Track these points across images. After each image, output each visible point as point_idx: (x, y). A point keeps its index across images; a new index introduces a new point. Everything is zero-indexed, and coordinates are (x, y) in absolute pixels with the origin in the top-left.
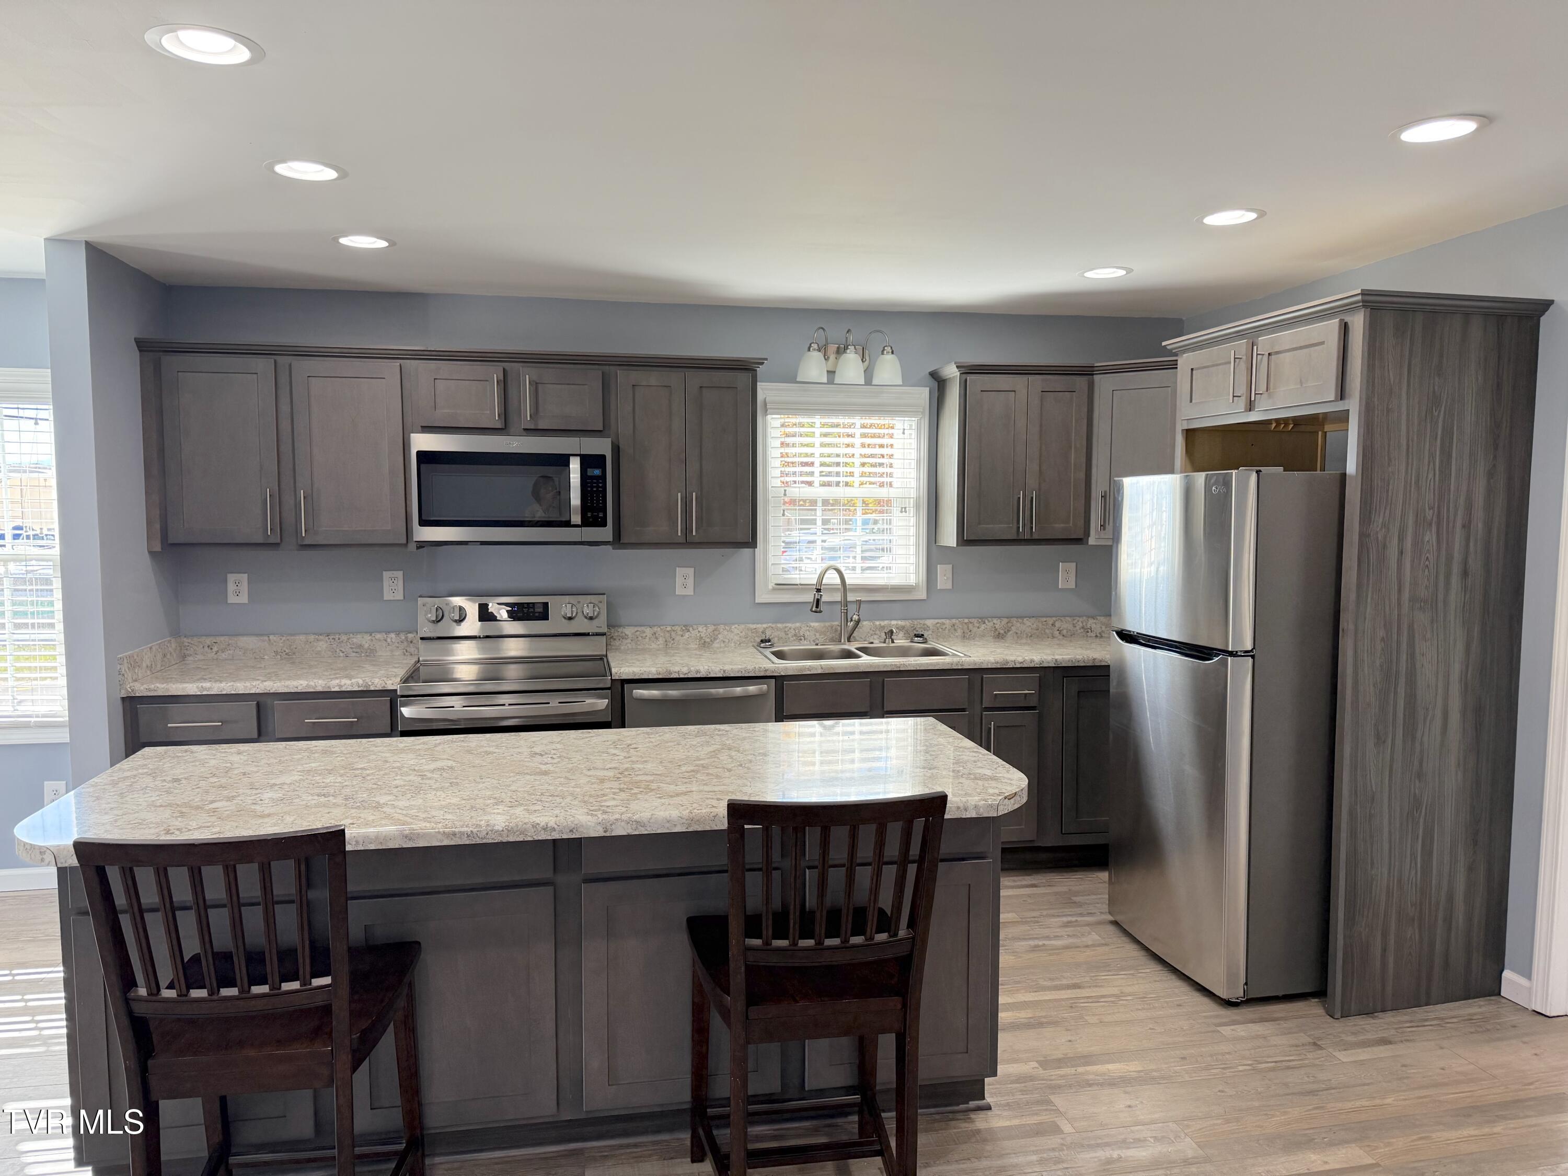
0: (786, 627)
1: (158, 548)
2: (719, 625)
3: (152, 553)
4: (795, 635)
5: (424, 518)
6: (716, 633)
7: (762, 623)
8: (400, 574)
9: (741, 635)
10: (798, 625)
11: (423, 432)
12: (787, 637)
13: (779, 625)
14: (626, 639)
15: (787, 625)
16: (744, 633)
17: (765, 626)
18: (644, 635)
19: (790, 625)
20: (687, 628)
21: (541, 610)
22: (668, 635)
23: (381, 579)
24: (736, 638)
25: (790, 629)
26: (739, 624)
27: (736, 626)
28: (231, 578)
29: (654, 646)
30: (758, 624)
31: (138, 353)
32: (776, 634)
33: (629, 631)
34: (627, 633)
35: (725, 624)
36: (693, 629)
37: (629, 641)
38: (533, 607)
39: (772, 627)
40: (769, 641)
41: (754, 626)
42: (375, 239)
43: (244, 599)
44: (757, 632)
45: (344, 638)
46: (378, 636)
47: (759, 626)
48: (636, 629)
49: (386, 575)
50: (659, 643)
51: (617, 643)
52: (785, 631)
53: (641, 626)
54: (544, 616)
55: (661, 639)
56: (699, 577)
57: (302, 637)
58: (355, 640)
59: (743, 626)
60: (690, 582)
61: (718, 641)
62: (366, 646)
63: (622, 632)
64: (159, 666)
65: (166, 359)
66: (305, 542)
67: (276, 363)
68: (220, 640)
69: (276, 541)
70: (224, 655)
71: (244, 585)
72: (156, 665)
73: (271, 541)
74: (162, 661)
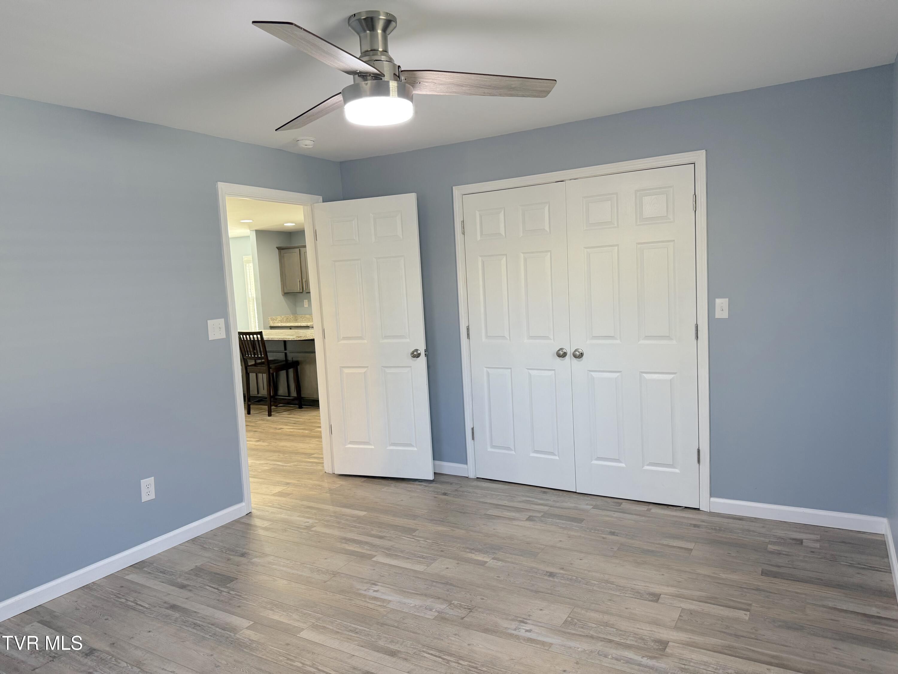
1: (283, 294)
3: (283, 295)
31: (278, 250)
64: (285, 321)
65: (282, 251)
66: (307, 292)
67: (300, 250)
68: (303, 315)
69: (302, 291)
70: (304, 319)
71: (307, 302)
72: (283, 320)
73: (300, 291)
74: (286, 320)
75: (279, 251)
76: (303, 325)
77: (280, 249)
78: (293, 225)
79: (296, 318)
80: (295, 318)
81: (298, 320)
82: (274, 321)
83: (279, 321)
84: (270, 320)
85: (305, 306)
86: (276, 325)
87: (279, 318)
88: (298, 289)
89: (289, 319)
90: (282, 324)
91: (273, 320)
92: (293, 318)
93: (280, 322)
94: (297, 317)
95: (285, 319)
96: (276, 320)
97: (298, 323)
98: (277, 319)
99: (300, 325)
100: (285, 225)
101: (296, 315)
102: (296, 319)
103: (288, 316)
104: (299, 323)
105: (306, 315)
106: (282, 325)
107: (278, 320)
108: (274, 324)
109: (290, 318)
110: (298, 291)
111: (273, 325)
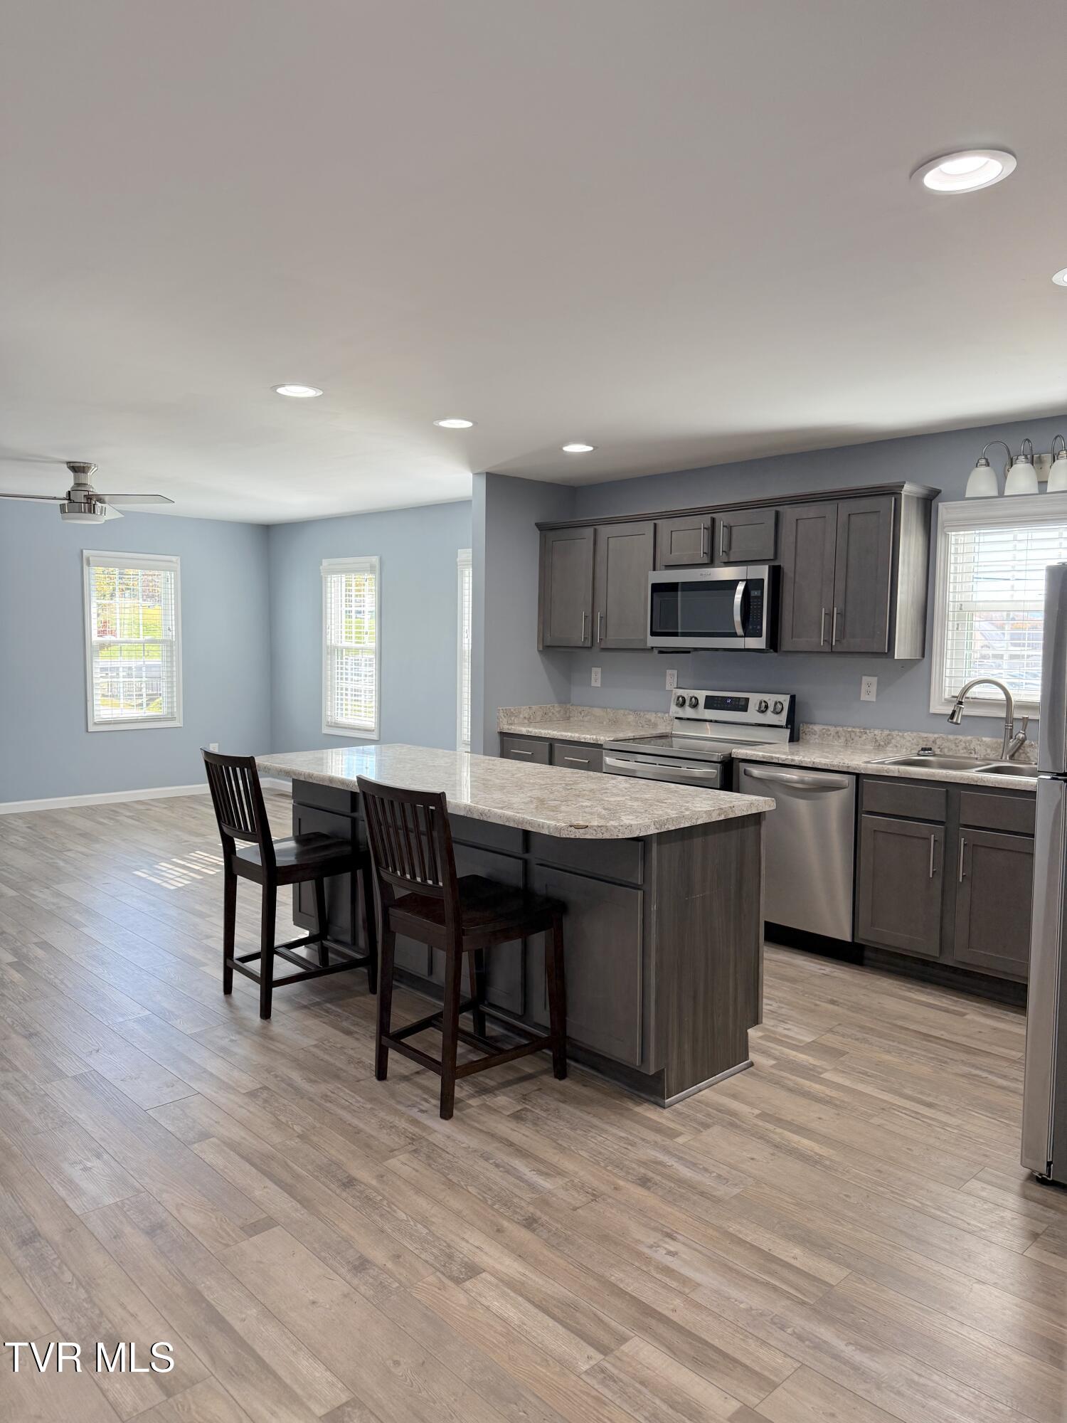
0: (956, 739)
1: (541, 649)
2: (894, 730)
3: (539, 651)
4: (965, 748)
5: (654, 630)
6: (890, 737)
7: (934, 733)
8: (675, 672)
9: (913, 742)
10: (969, 738)
11: (666, 569)
12: (957, 749)
13: (951, 737)
14: (815, 735)
15: (958, 737)
16: (915, 740)
17: (936, 736)
18: (829, 733)
19: (961, 737)
20: (865, 729)
21: (743, 703)
22: (848, 735)
23: (665, 675)
24: (908, 744)
25: (961, 741)
26: (912, 731)
27: (909, 733)
28: (594, 669)
29: (836, 743)
30: (930, 733)
31: (539, 532)
32: (946, 745)
33: (817, 728)
34: (816, 729)
35: (899, 731)
36: (870, 732)
37: (817, 736)
38: (739, 702)
39: (943, 738)
40: (930, 749)
41: (925, 735)
42: (584, 446)
43: (599, 685)
44: (928, 741)
45: (642, 714)
46: (659, 715)
47: (931, 735)
48: (824, 727)
49: (669, 672)
50: (840, 741)
51: (808, 737)
52: (956, 743)
53: (827, 724)
54: (745, 709)
55: (842, 738)
56: (881, 686)
57: (622, 711)
58: (647, 716)
59: (915, 734)
60: (874, 689)
61: (891, 745)
62: (653, 721)
63: (812, 729)
64: (538, 719)
65: (551, 534)
66: (602, 647)
67: (595, 530)
68: (585, 708)
69: (589, 645)
70: (586, 719)
71: (599, 675)
72: (535, 718)
73: (586, 645)
74: (542, 716)
75: (540, 534)
76: (585, 739)
77: (541, 527)
78: (587, 453)
79: (568, 714)
80: (566, 714)
81: (572, 719)
82: (513, 718)
83: (525, 718)
84: (502, 714)
85: (593, 684)
86: (515, 730)
87: (525, 712)
88: (579, 635)
89: (550, 714)
90: (530, 729)
91: (509, 714)
92: (559, 712)
93: (526, 721)
94: (570, 713)
95: (539, 714)
96: (516, 716)
97: (572, 732)
98: (520, 712)
99: (576, 740)
100: (568, 449)
101: (568, 706)
102: (568, 716)
103: (549, 706)
104: (576, 732)
105: (595, 709)
106: (531, 732)
107: (521, 716)
108: (510, 727)
109: (553, 714)
110: (581, 645)
111: (508, 729)
